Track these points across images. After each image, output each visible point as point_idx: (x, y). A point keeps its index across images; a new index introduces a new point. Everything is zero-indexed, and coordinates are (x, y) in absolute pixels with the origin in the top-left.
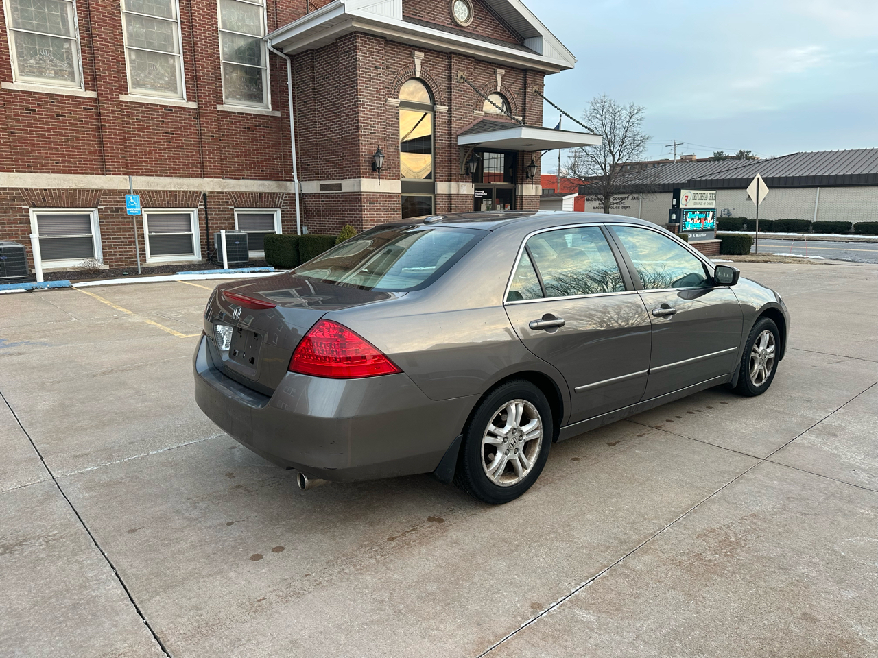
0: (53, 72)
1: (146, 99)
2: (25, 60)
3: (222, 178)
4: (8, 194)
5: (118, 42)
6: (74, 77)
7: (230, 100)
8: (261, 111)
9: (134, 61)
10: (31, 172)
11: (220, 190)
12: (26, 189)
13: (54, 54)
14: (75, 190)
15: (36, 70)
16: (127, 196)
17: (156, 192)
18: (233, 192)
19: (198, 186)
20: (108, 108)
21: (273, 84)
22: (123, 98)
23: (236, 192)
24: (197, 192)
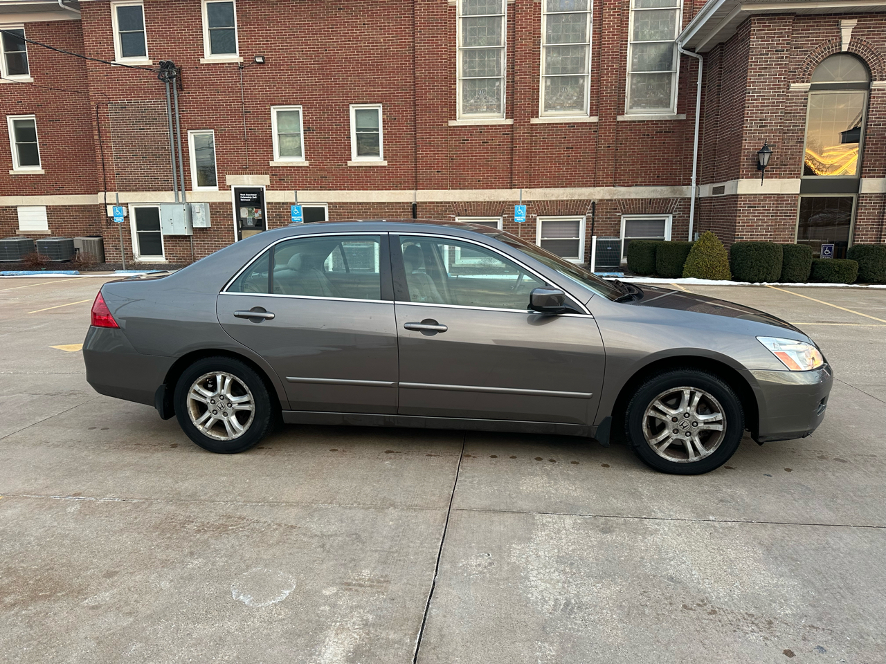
0: (485, 107)
1: (552, 120)
2: (468, 101)
3: (614, 186)
4: (443, 206)
5: (535, 73)
6: (500, 109)
7: (635, 110)
8: (664, 117)
9: (549, 87)
10: (461, 189)
11: (609, 198)
12: (455, 202)
13: (488, 92)
14: (488, 202)
15: (473, 107)
16: (516, 206)
17: (550, 201)
18: (622, 200)
19: (589, 195)
20: (521, 131)
21: (681, 86)
22: (534, 121)
23: (626, 200)
24: (587, 201)
